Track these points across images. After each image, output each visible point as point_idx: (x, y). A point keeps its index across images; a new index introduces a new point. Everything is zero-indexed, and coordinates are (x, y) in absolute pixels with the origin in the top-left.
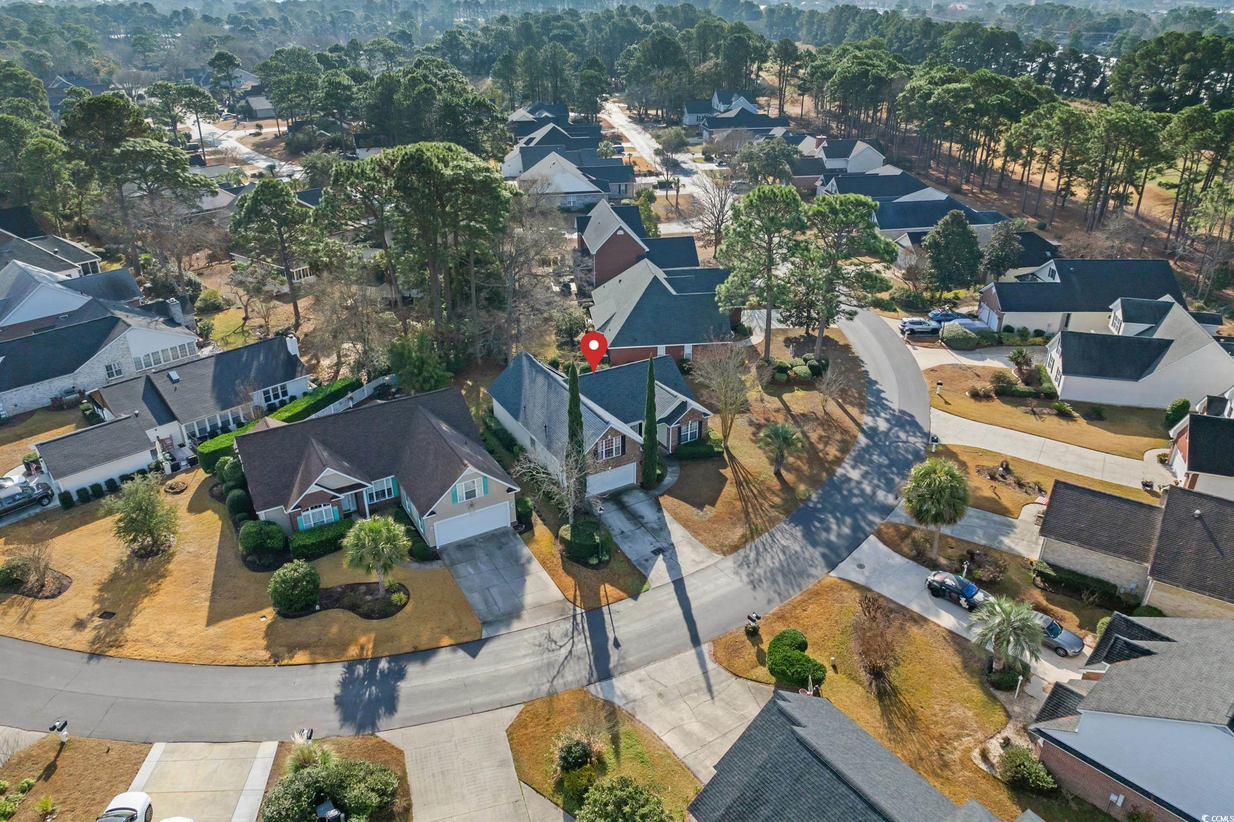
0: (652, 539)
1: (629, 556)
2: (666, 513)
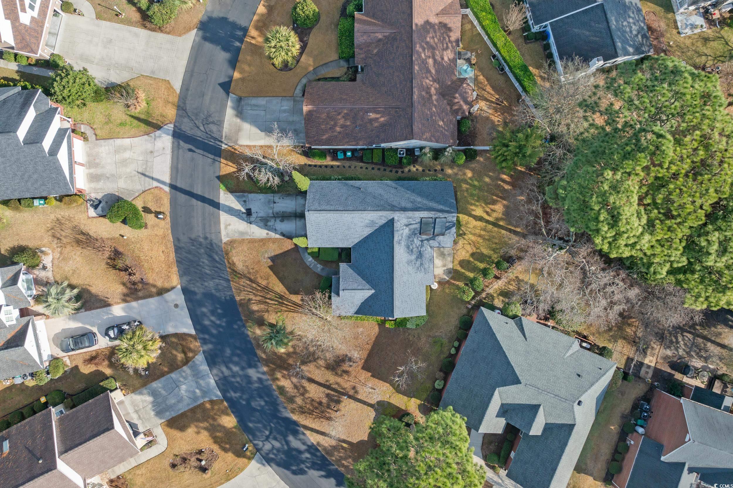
0: (260, 215)
1: (253, 194)
2: (278, 236)
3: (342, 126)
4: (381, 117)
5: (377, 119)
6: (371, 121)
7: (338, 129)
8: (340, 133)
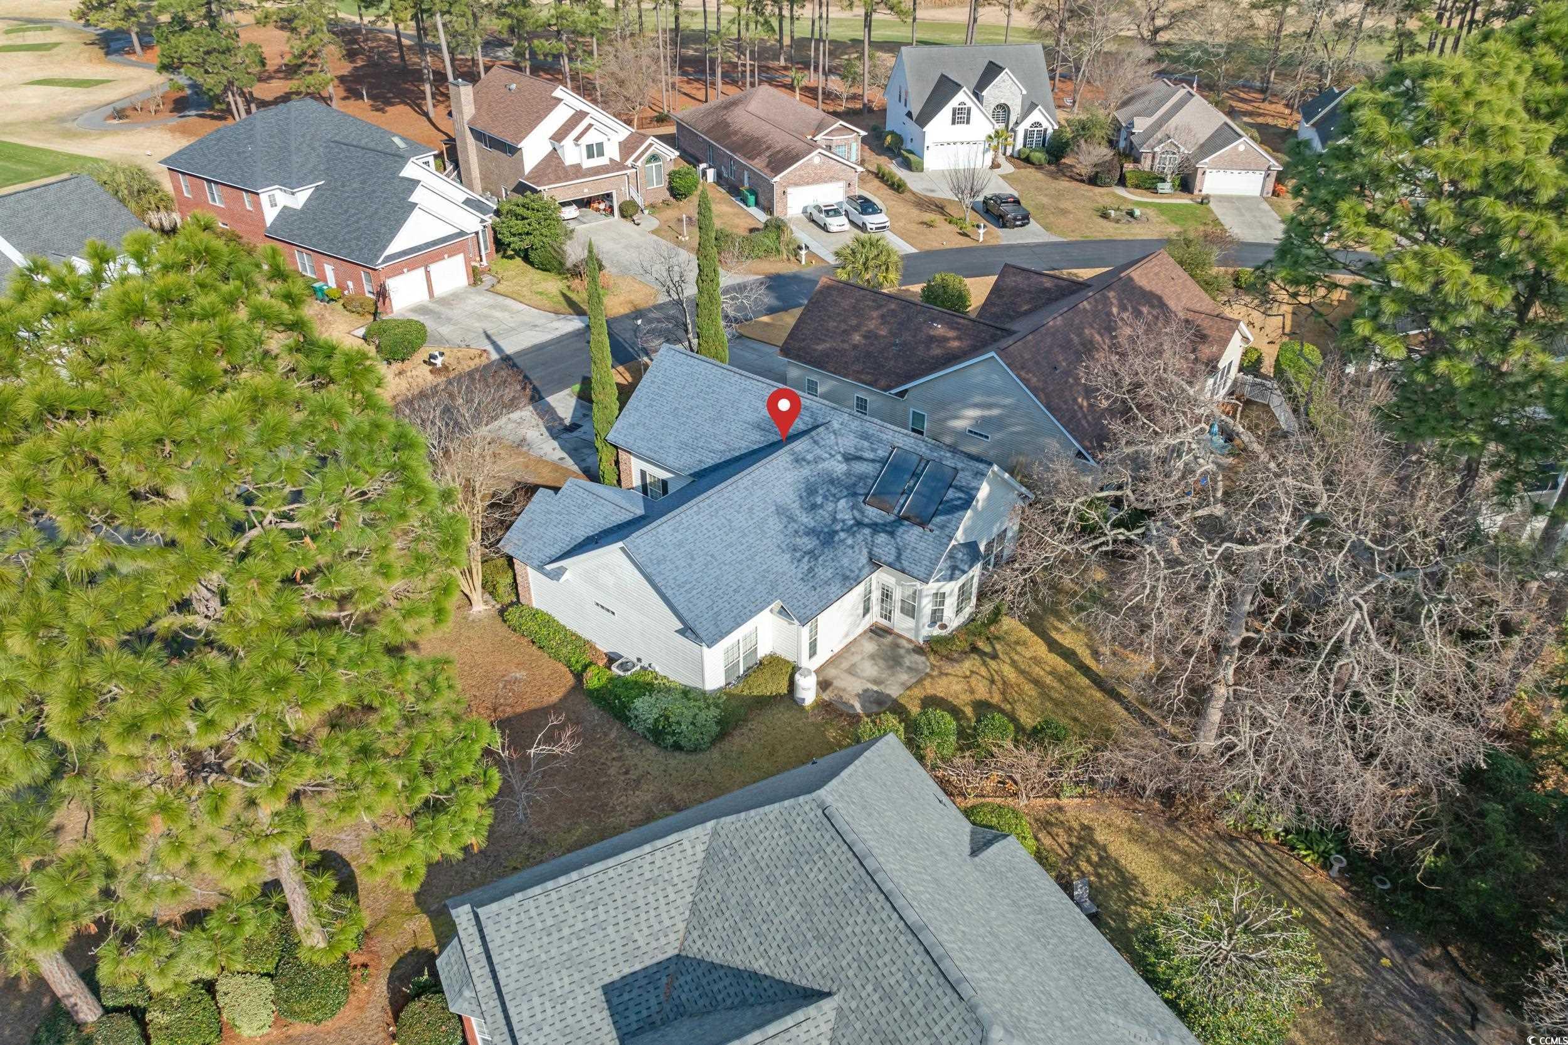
3: (870, 336)
4: (954, 339)
5: (945, 339)
6: (932, 339)
7: (857, 338)
8: (855, 347)
